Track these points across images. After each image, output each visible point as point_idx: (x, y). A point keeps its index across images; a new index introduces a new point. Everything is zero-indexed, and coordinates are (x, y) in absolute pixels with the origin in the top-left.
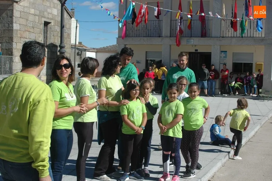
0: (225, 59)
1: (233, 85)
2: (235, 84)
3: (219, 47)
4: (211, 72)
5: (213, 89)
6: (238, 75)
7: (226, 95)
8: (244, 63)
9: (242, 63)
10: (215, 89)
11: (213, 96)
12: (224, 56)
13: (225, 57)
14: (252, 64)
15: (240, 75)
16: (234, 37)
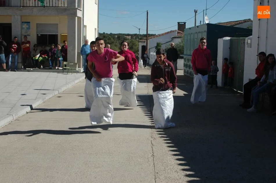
0: (28, 30)
1: (37, 58)
2: (39, 57)
3: (19, 18)
4: (14, 45)
5: (16, 63)
6: (42, 47)
7: (32, 69)
8: (49, 35)
9: (47, 34)
10: (18, 63)
11: (15, 71)
12: (27, 28)
13: (29, 28)
14: (57, 35)
15: (45, 47)
16: (35, 6)
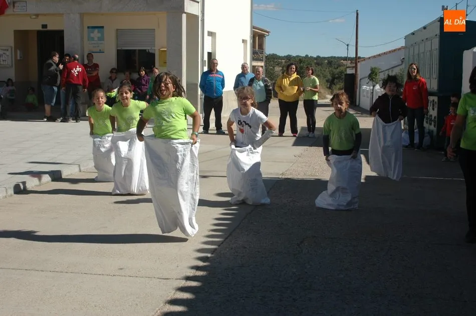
0: (100, 42)
1: (114, 95)
3: (78, 18)
8: (139, 50)
9: (135, 50)
12: (98, 37)
13: (101, 38)
15: (130, 74)
